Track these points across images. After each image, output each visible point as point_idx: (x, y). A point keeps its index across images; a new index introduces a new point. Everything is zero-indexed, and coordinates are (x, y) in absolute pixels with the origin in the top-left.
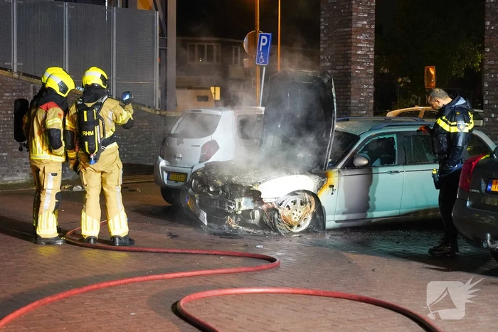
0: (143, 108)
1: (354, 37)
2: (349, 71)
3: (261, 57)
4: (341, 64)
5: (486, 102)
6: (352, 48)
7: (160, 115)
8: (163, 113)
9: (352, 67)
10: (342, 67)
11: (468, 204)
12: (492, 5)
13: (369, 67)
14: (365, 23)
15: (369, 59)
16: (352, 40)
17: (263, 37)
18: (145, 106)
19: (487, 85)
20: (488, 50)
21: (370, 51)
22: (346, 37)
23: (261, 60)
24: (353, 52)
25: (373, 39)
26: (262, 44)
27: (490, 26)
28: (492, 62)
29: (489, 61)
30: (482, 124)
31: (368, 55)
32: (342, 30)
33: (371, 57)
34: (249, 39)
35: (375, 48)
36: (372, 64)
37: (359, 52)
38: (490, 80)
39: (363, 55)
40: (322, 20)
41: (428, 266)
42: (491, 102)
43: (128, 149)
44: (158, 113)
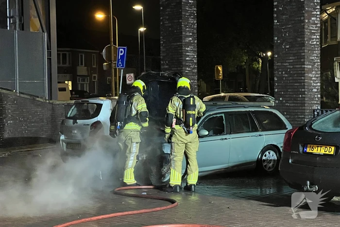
0: (37, 99)
1: (183, 48)
2: (181, 71)
3: (120, 63)
4: (175, 66)
5: (276, 90)
6: (183, 56)
7: (49, 103)
8: (51, 102)
9: (183, 68)
10: (176, 69)
11: (290, 161)
12: (278, 26)
13: (194, 68)
14: (191, 39)
15: (194, 62)
16: (183, 51)
17: (121, 50)
18: (38, 97)
19: (276, 79)
20: (277, 56)
21: (194, 58)
22: (179, 48)
23: (120, 65)
24: (183, 58)
25: (196, 49)
26: (120, 54)
27: (277, 40)
28: (279, 64)
29: (277, 63)
30: (274, 105)
31: (193, 60)
32: (176, 44)
33: (195, 61)
34: (106, 50)
35: (198, 56)
36: (196, 66)
37: (187, 59)
38: (279, 76)
39: (190, 60)
40: (161, 37)
41: (262, 203)
42: (279, 90)
43: (28, 127)
44: (48, 101)
